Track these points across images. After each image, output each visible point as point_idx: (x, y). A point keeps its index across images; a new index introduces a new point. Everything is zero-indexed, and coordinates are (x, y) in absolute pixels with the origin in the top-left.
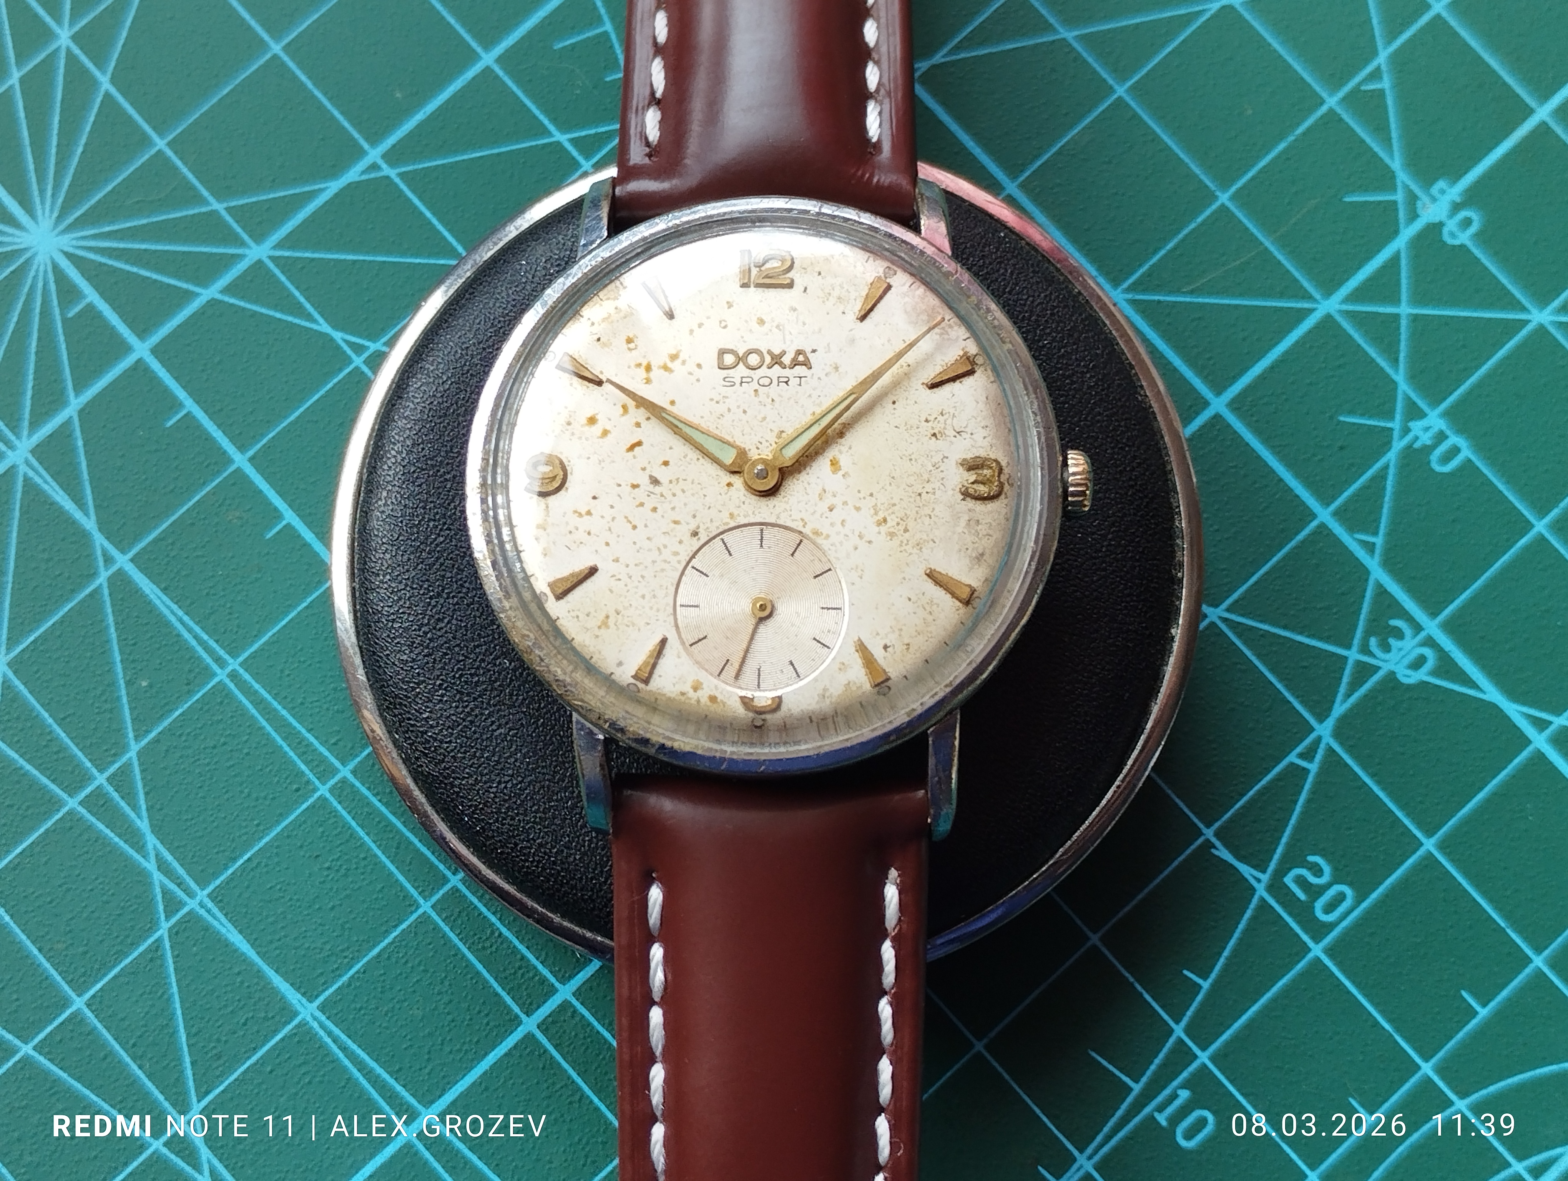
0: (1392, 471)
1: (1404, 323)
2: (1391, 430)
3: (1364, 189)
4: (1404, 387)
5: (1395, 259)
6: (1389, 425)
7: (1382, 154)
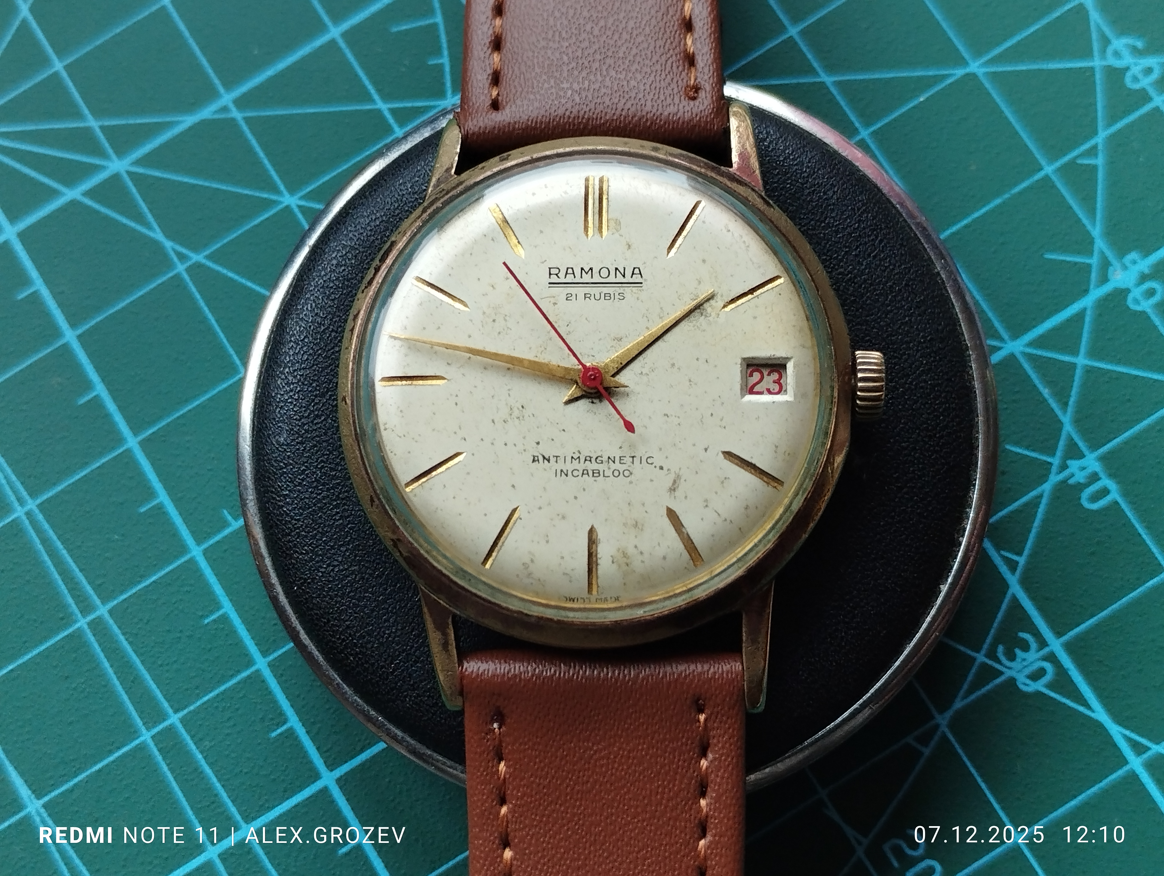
0: (1044, 501)
1: (1078, 373)
2: (1051, 464)
3: (1064, 250)
4: (1068, 428)
5: (1080, 316)
6: (1049, 460)
7: (1085, 221)
